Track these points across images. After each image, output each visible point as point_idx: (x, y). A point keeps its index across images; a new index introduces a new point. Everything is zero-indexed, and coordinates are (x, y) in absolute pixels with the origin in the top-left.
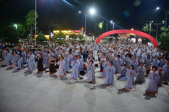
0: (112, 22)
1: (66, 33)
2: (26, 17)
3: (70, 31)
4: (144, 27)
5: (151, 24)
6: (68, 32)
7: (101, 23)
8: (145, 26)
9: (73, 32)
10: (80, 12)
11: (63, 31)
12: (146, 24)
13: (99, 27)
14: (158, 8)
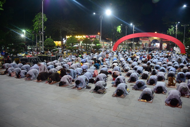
0: (131, 24)
1: (80, 38)
2: (34, 21)
3: (84, 37)
4: (169, 29)
5: (177, 25)
6: (83, 37)
7: (120, 27)
8: (171, 28)
9: (88, 37)
10: (94, 14)
11: (76, 37)
12: (172, 26)
13: (117, 31)
14: (185, 6)
